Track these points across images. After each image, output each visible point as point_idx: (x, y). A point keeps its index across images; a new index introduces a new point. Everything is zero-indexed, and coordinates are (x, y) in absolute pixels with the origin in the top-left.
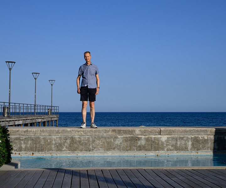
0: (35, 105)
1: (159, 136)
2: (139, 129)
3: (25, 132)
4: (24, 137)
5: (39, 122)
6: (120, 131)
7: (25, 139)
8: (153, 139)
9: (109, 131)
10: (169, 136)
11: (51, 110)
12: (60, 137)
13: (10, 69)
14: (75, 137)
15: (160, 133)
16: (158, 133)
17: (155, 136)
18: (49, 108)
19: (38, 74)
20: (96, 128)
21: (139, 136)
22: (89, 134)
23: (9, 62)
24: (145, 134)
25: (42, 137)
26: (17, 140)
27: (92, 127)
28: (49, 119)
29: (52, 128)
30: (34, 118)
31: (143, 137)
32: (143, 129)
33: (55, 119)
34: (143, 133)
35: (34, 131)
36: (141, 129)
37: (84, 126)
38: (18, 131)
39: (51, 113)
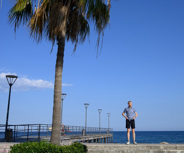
0: (100, 128)
1: (176, 150)
2: (163, 146)
3: (95, 147)
4: (95, 150)
5: (102, 138)
6: (151, 147)
7: (96, 151)
8: (172, 152)
9: (144, 147)
10: (182, 150)
11: (109, 131)
12: (115, 150)
13: (86, 108)
14: (124, 151)
15: (176, 148)
16: (175, 149)
17: (173, 150)
18: (107, 129)
19: (101, 110)
20: (136, 144)
21: (163, 150)
22: (133, 149)
23: (85, 104)
24: (167, 149)
25: (105, 150)
26: (91, 152)
27: (134, 144)
28: (108, 136)
29: (111, 145)
30: (99, 136)
31: (166, 151)
32: (165, 146)
33: (111, 136)
34: (165, 148)
35: (100, 147)
36: (164, 146)
37: (128, 143)
38: (92, 146)
39: (109, 133)
